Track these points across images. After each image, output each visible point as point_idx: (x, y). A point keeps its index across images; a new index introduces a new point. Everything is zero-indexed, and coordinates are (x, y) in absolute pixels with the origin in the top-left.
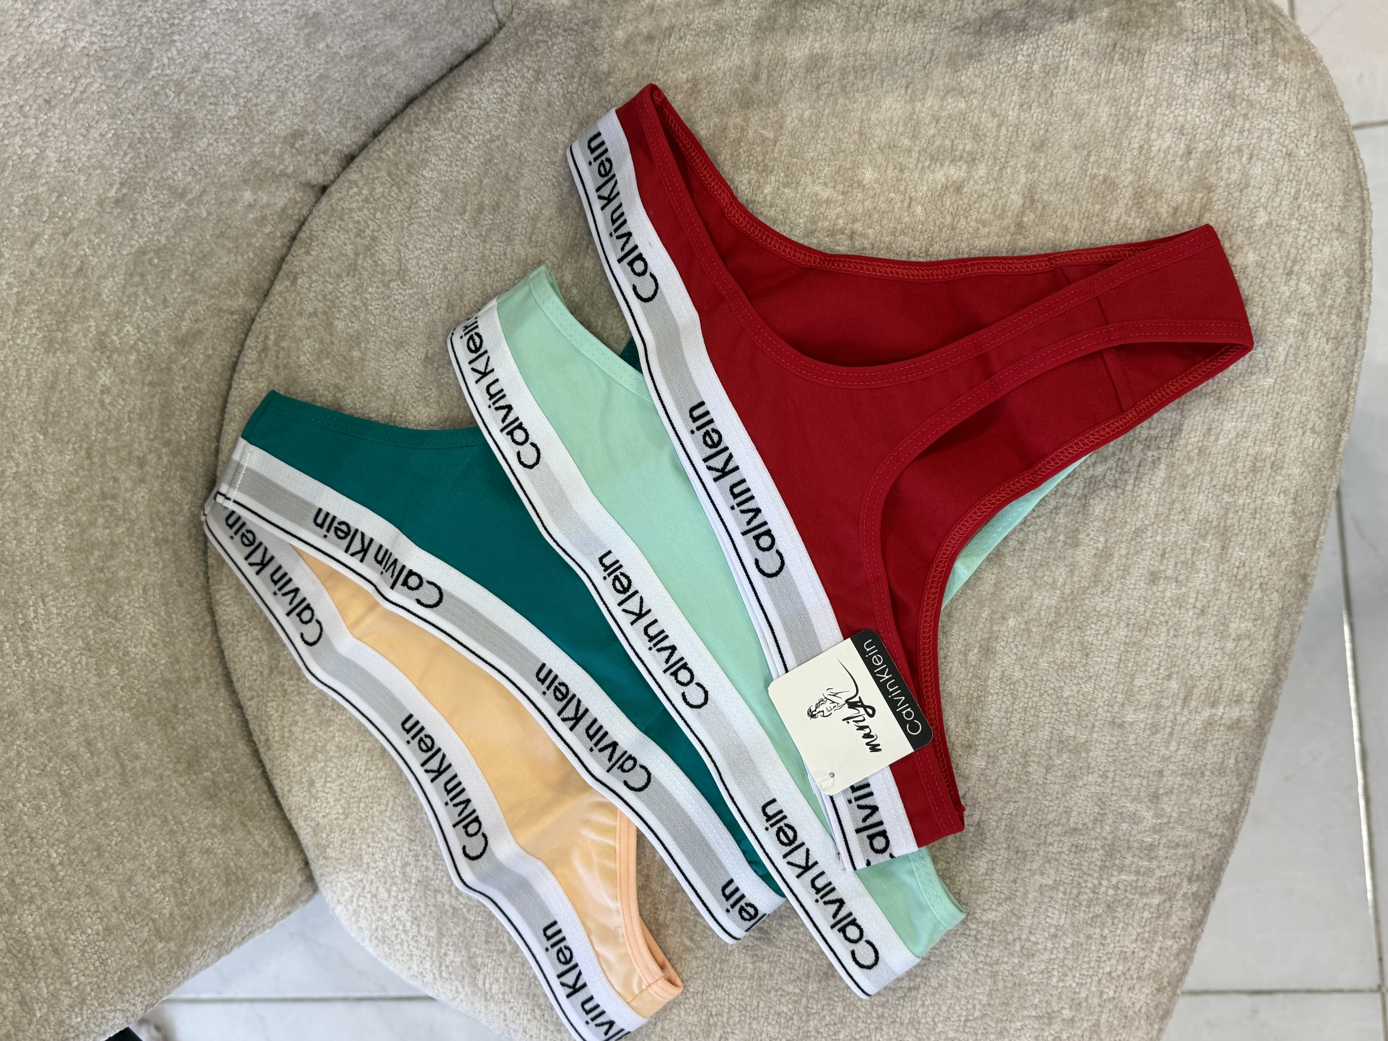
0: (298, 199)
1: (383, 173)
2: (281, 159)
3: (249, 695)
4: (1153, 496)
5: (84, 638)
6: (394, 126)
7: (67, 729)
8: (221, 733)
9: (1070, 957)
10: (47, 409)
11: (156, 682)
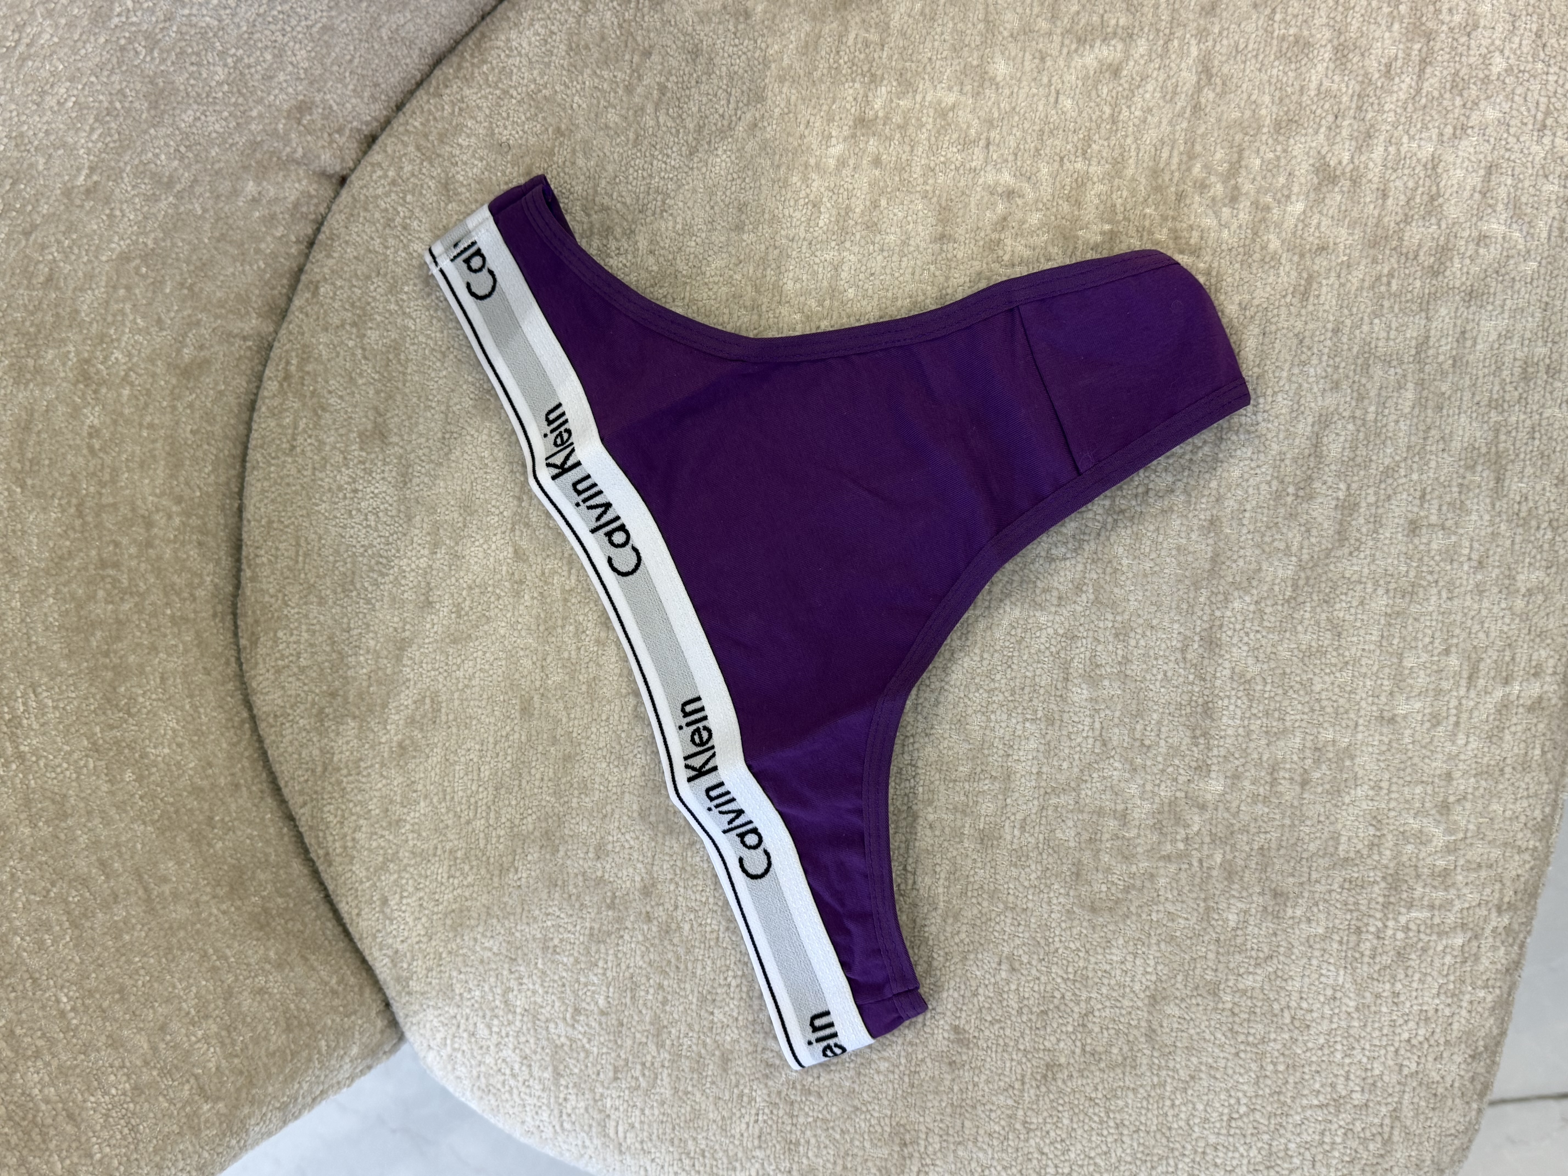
0: (313, 193)
1: (411, 148)
2: (286, 139)
3: (300, 800)
4: (1402, 424)
5: (90, 736)
6: (420, 92)
7: (74, 847)
8: (271, 850)
9: (1356, 1023)
10: (22, 455)
11: (184, 790)
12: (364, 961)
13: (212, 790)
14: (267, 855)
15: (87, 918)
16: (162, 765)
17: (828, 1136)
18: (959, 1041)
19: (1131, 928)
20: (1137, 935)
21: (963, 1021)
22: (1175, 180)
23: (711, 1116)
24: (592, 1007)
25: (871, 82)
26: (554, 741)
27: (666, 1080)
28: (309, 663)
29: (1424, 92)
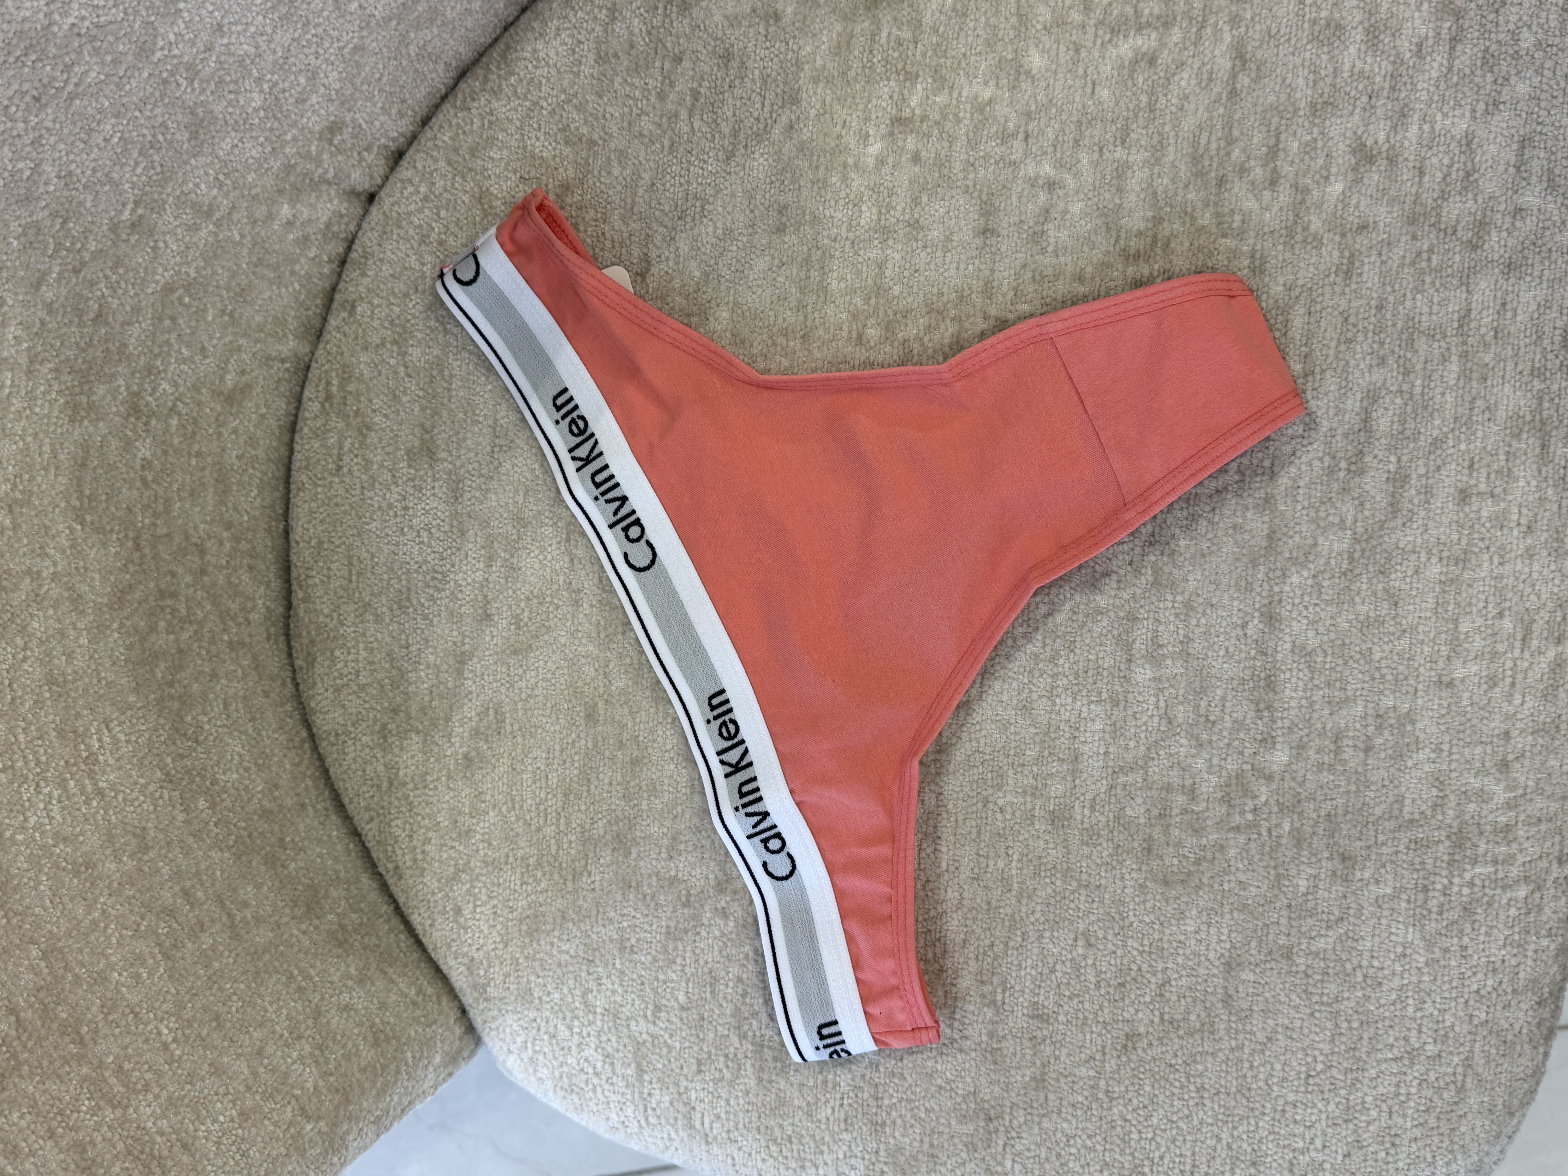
0: (344, 211)
1: (442, 164)
2: (318, 160)
3: (367, 816)
4: (1448, 396)
5: (163, 767)
6: (447, 106)
7: (158, 879)
8: (340, 867)
9: (1426, 978)
10: (81, 492)
11: (255, 813)
12: (438, 970)
13: (280, 811)
14: (337, 872)
15: (178, 949)
16: (232, 791)
17: (914, 1116)
18: (1039, 1017)
19: (1204, 899)
20: (1210, 905)
21: (1042, 998)
22: (1215, 165)
23: (796, 1102)
24: (673, 1003)
25: (906, 80)
26: (621, 745)
27: (750, 1070)
28: (369, 680)
29: (1455, 69)
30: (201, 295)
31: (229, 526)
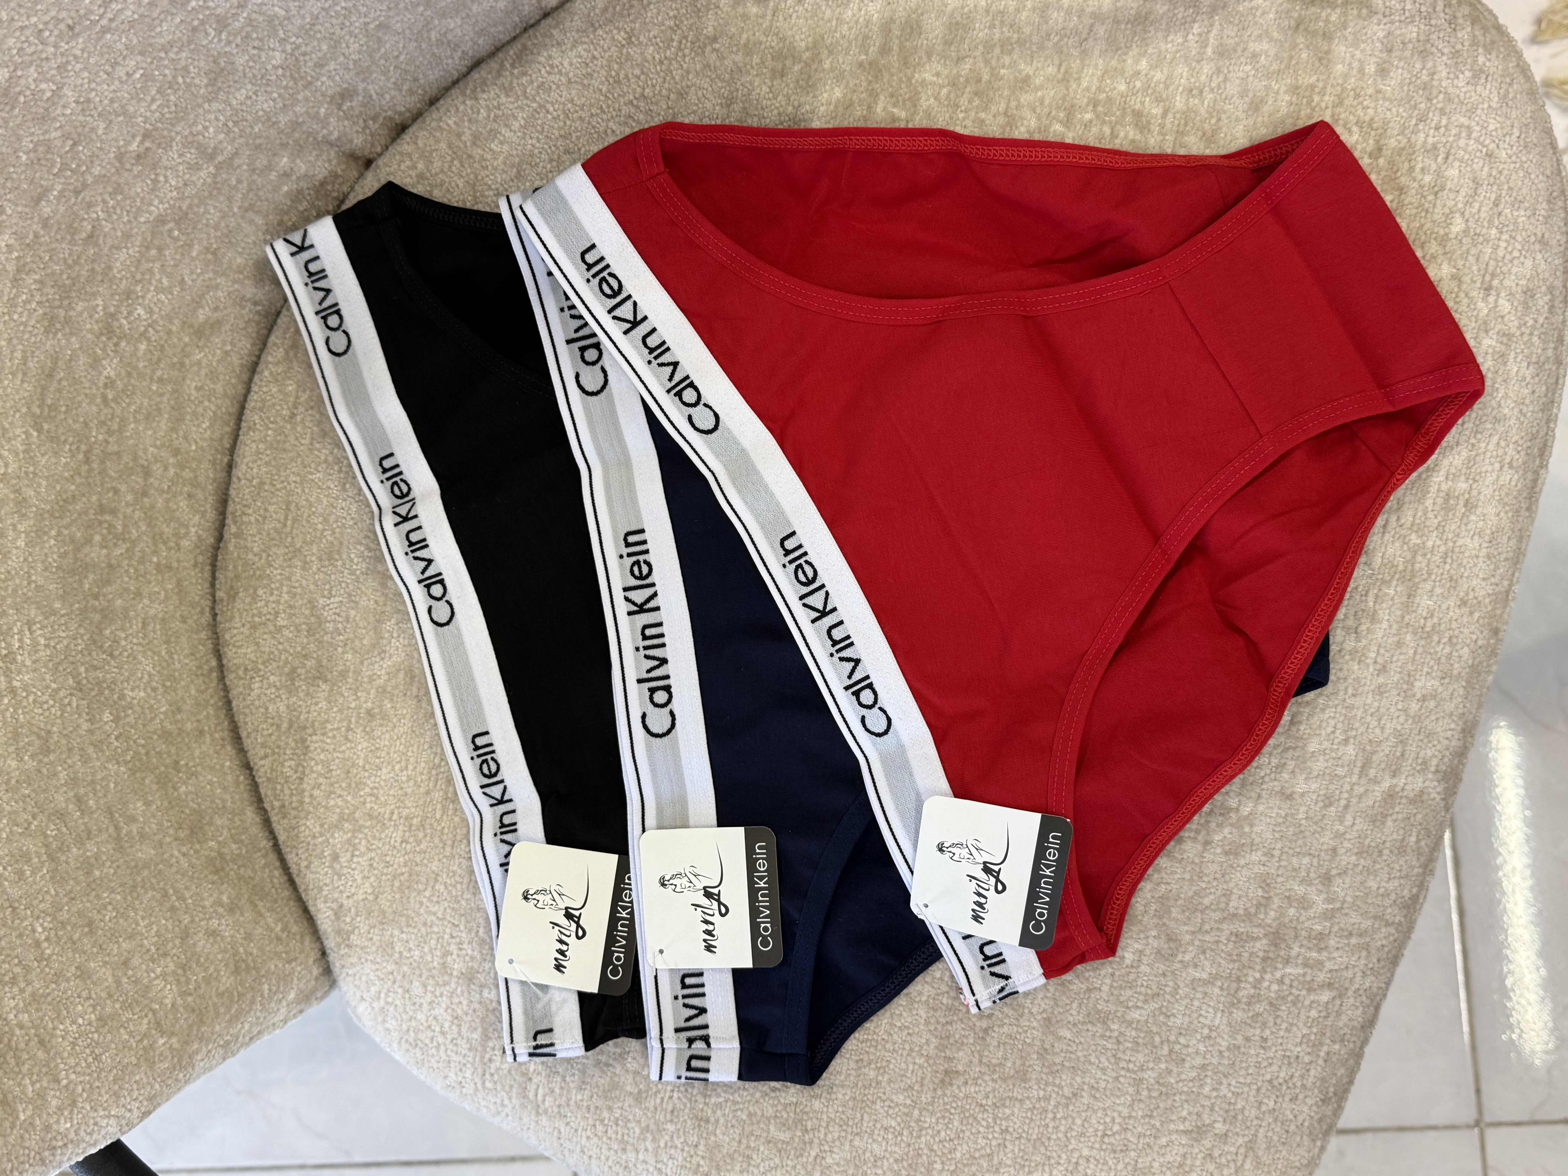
0: (340, 172)
1: (443, 145)
2: (325, 123)
3: (262, 752)
5: (75, 676)
6: (455, 92)
7: (55, 782)
8: (227, 797)
9: (1226, 1062)
10: (43, 400)
11: (155, 733)
12: (306, 910)
13: (179, 735)
14: (224, 801)
15: (63, 852)
16: (137, 708)
28: (285, 623)
30: (189, 231)
31: (176, 452)
